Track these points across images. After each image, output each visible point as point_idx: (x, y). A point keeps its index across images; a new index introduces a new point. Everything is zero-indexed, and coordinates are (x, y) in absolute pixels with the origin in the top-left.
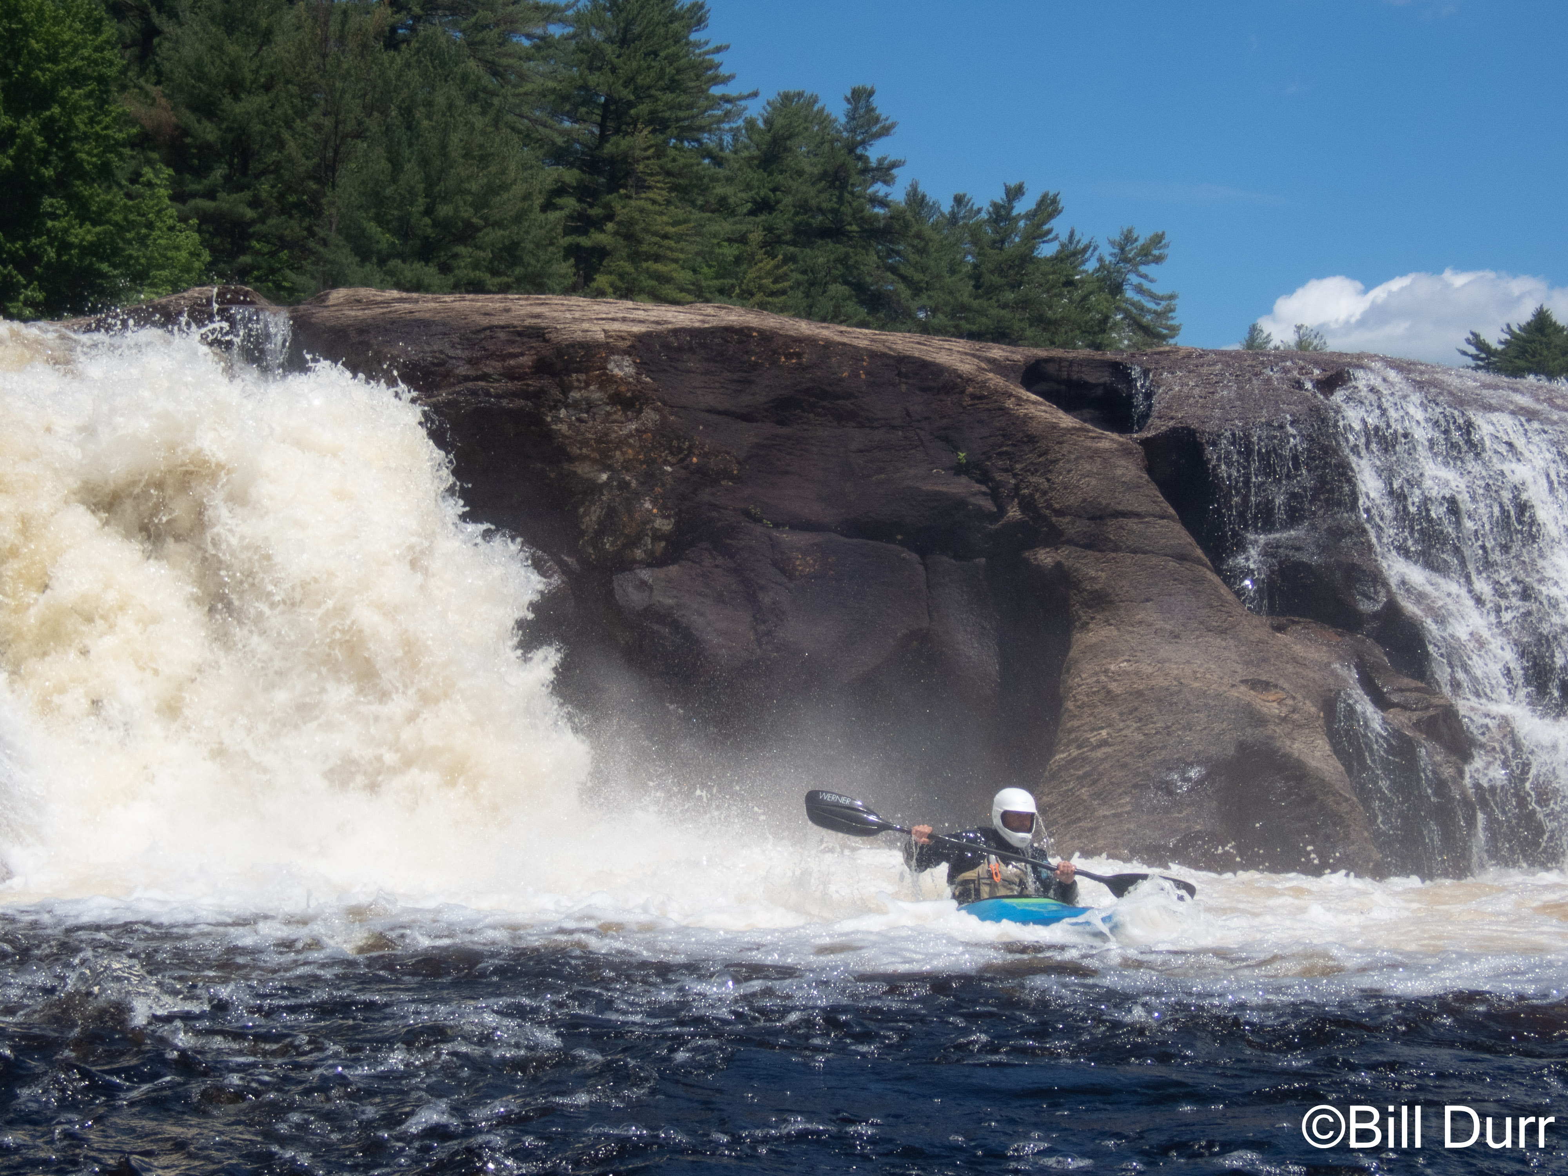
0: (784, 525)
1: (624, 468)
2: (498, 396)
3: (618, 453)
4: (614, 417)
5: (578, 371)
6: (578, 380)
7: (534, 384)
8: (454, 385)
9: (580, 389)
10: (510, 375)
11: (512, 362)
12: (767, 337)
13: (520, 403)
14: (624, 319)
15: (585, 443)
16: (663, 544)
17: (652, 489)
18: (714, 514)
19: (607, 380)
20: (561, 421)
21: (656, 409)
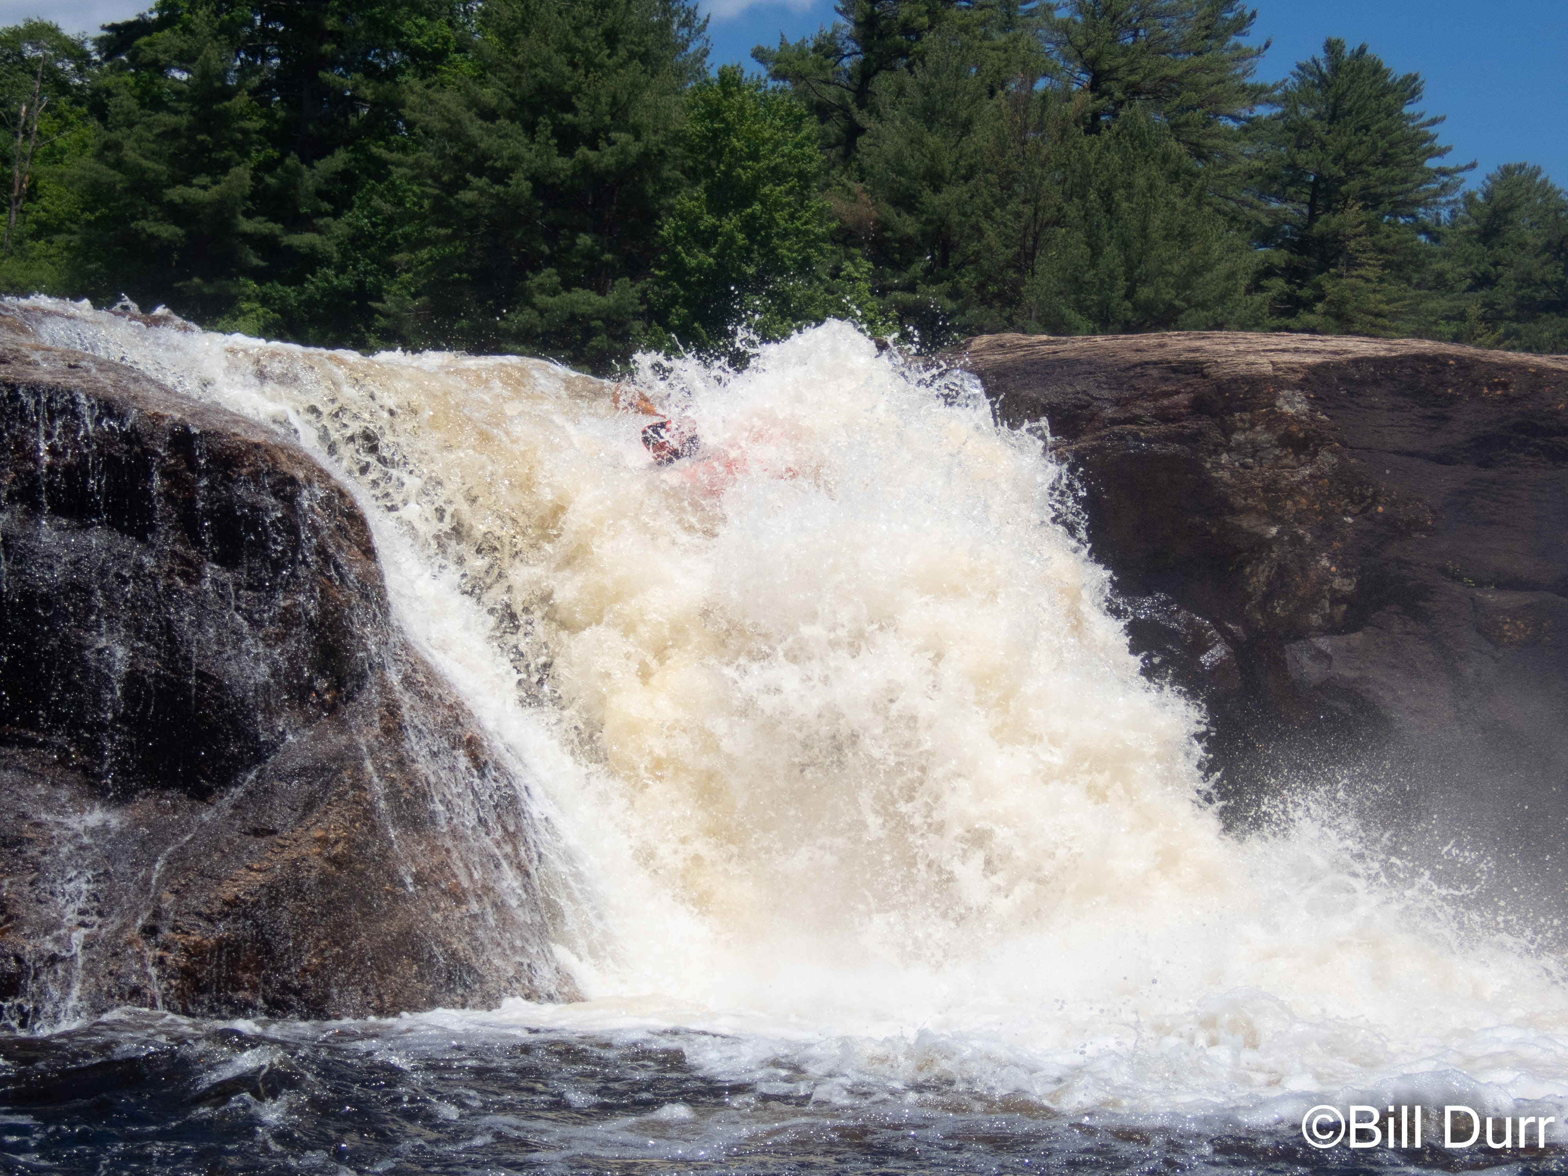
0: (1489, 584)
1: (1296, 519)
2: (1149, 441)
3: (1289, 503)
4: (1285, 461)
5: (1243, 409)
6: (1242, 420)
7: (1191, 425)
8: (1099, 429)
9: (1244, 430)
10: (1163, 416)
11: (1166, 402)
12: (1465, 365)
13: (1174, 448)
14: (1296, 350)
15: (1250, 492)
16: (1344, 607)
17: (1330, 545)
18: (1404, 572)
19: (1275, 419)
20: (1223, 467)
21: (1334, 452)
